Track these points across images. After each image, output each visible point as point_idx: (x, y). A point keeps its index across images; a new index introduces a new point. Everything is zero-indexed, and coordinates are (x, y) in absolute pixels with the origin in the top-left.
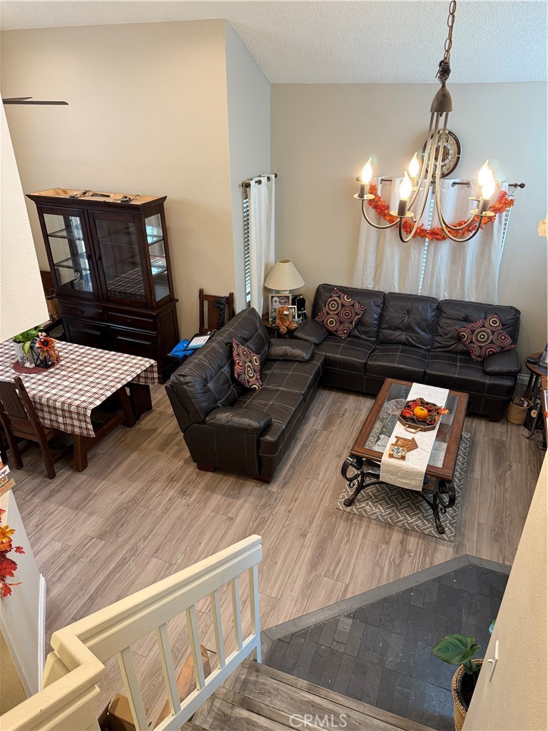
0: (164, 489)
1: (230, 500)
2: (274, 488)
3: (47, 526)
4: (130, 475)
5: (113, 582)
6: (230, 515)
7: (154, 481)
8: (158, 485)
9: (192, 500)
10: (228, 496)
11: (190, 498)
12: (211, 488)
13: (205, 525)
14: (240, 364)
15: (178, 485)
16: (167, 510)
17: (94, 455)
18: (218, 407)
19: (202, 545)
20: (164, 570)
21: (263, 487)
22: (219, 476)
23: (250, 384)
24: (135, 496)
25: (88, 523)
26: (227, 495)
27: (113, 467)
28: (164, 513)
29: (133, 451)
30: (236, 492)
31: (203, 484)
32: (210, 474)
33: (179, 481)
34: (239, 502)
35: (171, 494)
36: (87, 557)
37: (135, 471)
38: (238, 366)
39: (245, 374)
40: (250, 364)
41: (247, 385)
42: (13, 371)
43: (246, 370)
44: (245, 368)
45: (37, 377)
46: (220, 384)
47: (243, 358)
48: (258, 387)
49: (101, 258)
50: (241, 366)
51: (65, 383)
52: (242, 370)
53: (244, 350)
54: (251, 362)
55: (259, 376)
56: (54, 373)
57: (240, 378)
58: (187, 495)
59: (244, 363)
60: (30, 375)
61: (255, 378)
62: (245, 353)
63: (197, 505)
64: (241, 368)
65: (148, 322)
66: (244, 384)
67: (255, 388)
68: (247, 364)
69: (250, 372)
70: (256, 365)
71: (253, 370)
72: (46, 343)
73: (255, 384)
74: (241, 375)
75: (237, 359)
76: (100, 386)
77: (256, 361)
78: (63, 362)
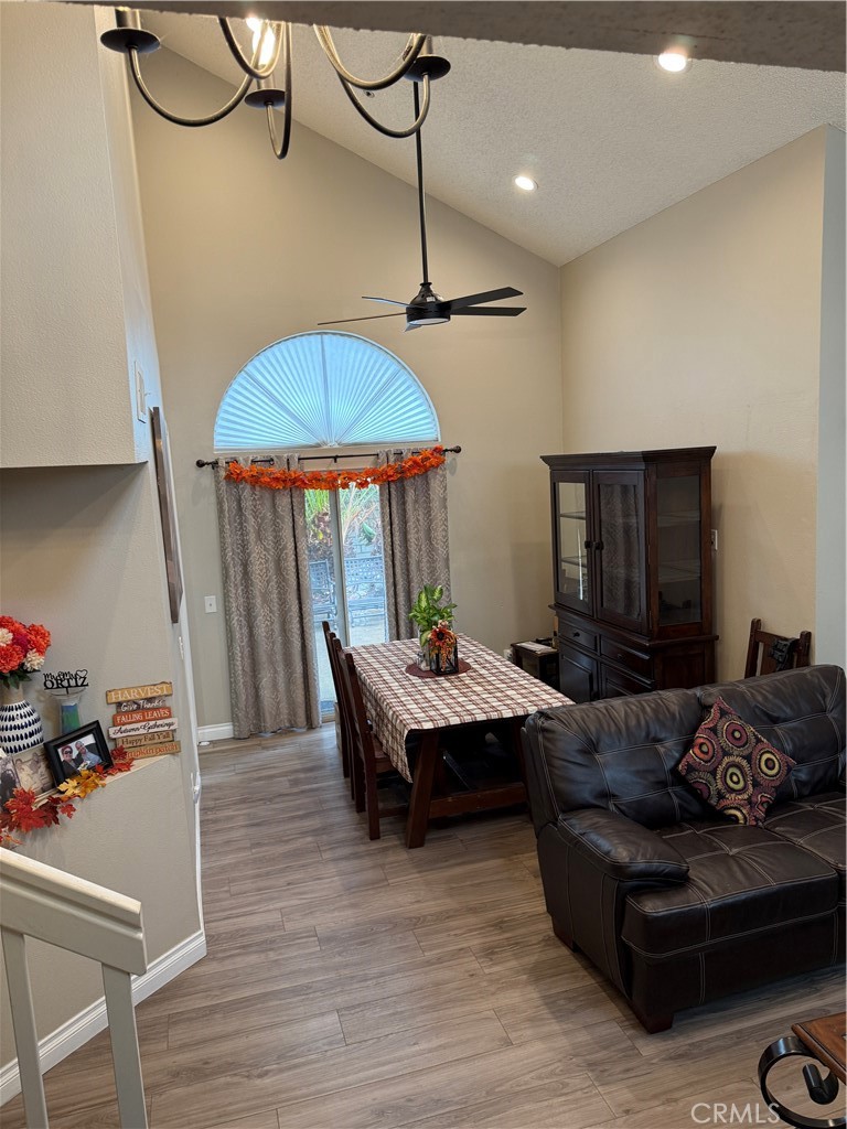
0: (471, 931)
1: (545, 1012)
2: (650, 1048)
3: (296, 891)
4: (454, 885)
5: (259, 1006)
6: (513, 1036)
7: (473, 911)
8: (472, 920)
9: (487, 971)
10: (546, 1004)
11: (490, 966)
12: (537, 974)
13: (458, 1021)
14: (705, 749)
15: (497, 938)
16: (439, 960)
17: (449, 836)
18: (607, 809)
19: (417, 1048)
20: (325, 1041)
21: (631, 1032)
22: (574, 963)
23: (724, 803)
24: (425, 916)
25: (336, 914)
26: (549, 1002)
27: (453, 862)
28: (429, 963)
29: (501, 857)
30: (572, 1006)
31: (533, 959)
32: (564, 951)
33: (504, 932)
34: (556, 1027)
35: (471, 944)
36: (281, 954)
37: (468, 883)
38: (697, 750)
39: (713, 774)
40: (744, 763)
41: (713, 802)
42: (403, 669)
43: (720, 768)
44: (720, 763)
45: (415, 680)
46: (633, 768)
47: (724, 741)
48: (745, 818)
49: (600, 547)
50: (707, 753)
51: (430, 695)
52: (706, 762)
53: (740, 728)
54: (748, 758)
55: (764, 799)
56: (437, 682)
57: (692, 777)
58: (491, 960)
59: (721, 753)
60: (411, 677)
61: (746, 797)
62: (737, 735)
63: (485, 984)
64: (706, 757)
65: (643, 659)
66: (705, 795)
67: (735, 816)
68: (731, 759)
69: (735, 779)
70: (766, 775)
71: (749, 779)
72: (441, 635)
73: (736, 808)
74: (699, 771)
75: (701, 736)
76: (458, 709)
77: (770, 764)
78: (464, 674)
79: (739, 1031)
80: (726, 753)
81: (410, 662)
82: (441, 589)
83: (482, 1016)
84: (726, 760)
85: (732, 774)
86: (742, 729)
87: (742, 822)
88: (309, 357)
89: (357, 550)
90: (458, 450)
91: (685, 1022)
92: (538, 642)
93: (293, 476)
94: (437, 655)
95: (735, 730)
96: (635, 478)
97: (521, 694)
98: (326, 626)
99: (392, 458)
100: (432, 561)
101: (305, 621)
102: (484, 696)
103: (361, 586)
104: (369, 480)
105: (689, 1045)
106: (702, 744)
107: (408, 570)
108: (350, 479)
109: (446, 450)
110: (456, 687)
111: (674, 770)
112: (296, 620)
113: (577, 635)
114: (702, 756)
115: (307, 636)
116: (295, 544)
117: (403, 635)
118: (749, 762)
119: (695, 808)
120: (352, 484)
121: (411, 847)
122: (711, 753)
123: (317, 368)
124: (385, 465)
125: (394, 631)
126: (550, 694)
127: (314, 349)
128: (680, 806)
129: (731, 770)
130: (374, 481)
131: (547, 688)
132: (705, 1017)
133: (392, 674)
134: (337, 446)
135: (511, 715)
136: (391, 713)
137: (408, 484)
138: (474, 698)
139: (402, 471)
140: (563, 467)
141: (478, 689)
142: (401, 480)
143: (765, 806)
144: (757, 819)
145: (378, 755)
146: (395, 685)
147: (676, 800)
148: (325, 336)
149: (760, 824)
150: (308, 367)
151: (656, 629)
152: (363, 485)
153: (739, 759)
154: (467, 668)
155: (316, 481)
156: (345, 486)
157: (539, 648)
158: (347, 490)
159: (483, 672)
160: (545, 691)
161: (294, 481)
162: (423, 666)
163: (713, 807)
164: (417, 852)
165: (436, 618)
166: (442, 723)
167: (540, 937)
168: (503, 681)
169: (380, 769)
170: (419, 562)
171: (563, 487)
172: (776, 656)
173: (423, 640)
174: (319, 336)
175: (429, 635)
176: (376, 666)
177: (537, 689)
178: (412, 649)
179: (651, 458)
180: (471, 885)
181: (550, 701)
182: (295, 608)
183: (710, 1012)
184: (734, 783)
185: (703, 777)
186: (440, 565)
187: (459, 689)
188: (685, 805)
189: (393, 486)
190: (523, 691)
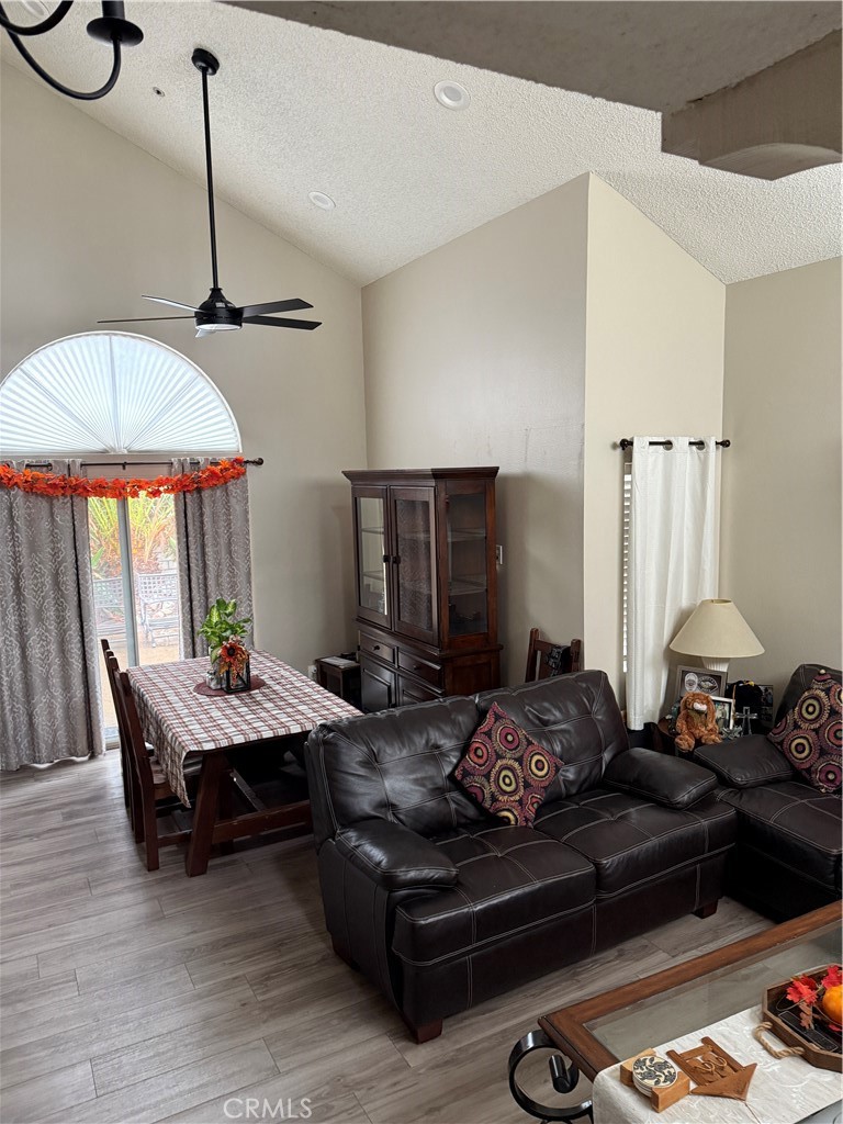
6: (281, 1064)
7: (252, 936)
8: (250, 946)
9: (260, 998)
14: (480, 753)
15: (275, 962)
21: (401, 1044)
23: (497, 805)
24: (199, 947)
28: (199, 996)
30: (345, 1025)
32: (343, 969)
33: (282, 955)
35: (246, 971)
38: (472, 755)
39: (487, 776)
40: (516, 765)
41: (487, 804)
42: (191, 689)
43: (494, 771)
44: (494, 767)
45: (203, 699)
46: (412, 777)
47: (499, 746)
48: (517, 819)
49: (397, 561)
50: (481, 757)
51: (216, 714)
52: (480, 766)
53: (511, 731)
54: (520, 760)
55: (534, 800)
56: (226, 701)
57: (467, 782)
58: (266, 986)
59: (494, 757)
60: (198, 696)
61: (517, 798)
62: (510, 738)
63: (257, 1012)
64: (481, 761)
65: (435, 670)
66: (480, 799)
67: (507, 818)
68: (504, 762)
69: (507, 781)
70: (536, 775)
71: (521, 780)
72: (232, 651)
73: (508, 810)
74: (474, 775)
75: (477, 741)
76: (245, 727)
77: (540, 766)
78: (257, 691)
79: (505, 1030)
80: (499, 757)
81: (200, 681)
82: (235, 604)
83: (251, 1046)
84: (499, 763)
85: (505, 776)
86: (514, 733)
87: (513, 822)
88: (96, 360)
89: (164, 566)
90: (260, 462)
91: (455, 1027)
92: (343, 657)
93: (74, 482)
94: (228, 672)
95: (508, 734)
96: (427, 493)
97: (313, 709)
98: (105, 644)
99: (187, 470)
100: (233, 575)
101: (86, 640)
102: (274, 712)
103: (165, 605)
104: (161, 489)
105: (457, 1050)
106: (477, 749)
107: (206, 585)
108: (140, 487)
109: (247, 462)
110: (246, 705)
111: (451, 777)
112: (76, 639)
113: (377, 648)
114: (476, 760)
115: (88, 656)
116: (76, 556)
117: (199, 653)
118: (521, 764)
119: (471, 811)
120: (142, 493)
121: (192, 876)
122: (485, 757)
123: (105, 370)
124: (180, 476)
125: (190, 649)
126: (341, 707)
127: (101, 350)
128: (456, 810)
129: (504, 773)
130: (167, 491)
131: (340, 701)
132: (473, 1020)
133: (177, 694)
134: (126, 452)
135: (300, 731)
136: (170, 735)
137: (206, 494)
138: (263, 714)
139: (198, 480)
140: (363, 481)
141: (269, 705)
142: (199, 490)
143: (535, 805)
144: (527, 820)
145: (158, 779)
146: (179, 705)
147: (453, 806)
148: (113, 337)
149: (530, 824)
150: (94, 369)
151: (446, 640)
152: (156, 493)
153: (511, 762)
154: (260, 684)
155: (100, 490)
156: (135, 494)
157: (342, 663)
158: (136, 499)
159: (277, 687)
160: (337, 704)
161: (75, 489)
162: (213, 685)
163: (486, 810)
164: (197, 881)
165: (228, 633)
166: (224, 743)
167: (319, 957)
168: (295, 697)
169: (159, 795)
170: (218, 576)
171: (364, 501)
172: (550, 663)
173: (214, 657)
174: (107, 337)
175: (219, 651)
176: (162, 686)
177: (329, 703)
178: (204, 668)
179: (439, 475)
180: (253, 910)
181: (340, 714)
182: (75, 626)
183: (477, 1014)
184: (506, 785)
185: (478, 781)
186: (241, 579)
187: (248, 707)
188: (460, 809)
189: (188, 496)
190: (315, 706)
